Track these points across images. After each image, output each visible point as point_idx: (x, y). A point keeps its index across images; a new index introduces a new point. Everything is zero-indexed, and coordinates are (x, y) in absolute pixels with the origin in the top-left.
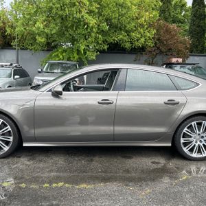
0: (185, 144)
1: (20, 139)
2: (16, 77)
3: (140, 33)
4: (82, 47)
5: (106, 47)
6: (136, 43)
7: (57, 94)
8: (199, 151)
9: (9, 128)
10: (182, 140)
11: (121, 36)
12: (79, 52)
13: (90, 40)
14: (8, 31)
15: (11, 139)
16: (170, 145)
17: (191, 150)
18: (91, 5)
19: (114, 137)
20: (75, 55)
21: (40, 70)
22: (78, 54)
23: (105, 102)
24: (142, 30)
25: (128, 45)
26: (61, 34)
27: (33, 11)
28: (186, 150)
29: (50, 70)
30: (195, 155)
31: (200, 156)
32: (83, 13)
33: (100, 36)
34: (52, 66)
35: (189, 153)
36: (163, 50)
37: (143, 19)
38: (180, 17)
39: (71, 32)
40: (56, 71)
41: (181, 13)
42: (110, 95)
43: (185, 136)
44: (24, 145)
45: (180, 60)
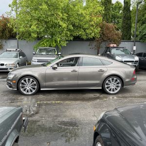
0: (107, 88)
1: (39, 87)
2: (21, 57)
3: (91, 30)
4: (59, 40)
5: (72, 39)
6: (90, 36)
7: (54, 68)
8: (113, 91)
9: (35, 83)
10: (106, 86)
11: (81, 32)
12: (56, 41)
13: (62, 34)
14: (15, 30)
15: (36, 87)
16: (101, 88)
17: (110, 90)
18: (63, 15)
19: (78, 85)
20: (54, 43)
21: (34, 53)
22: (55, 42)
23: (74, 71)
24: (92, 28)
25: (85, 37)
26: (45, 31)
27: (29, 19)
28: (108, 90)
29: (40, 52)
30: (111, 92)
31: (113, 92)
32: (59, 21)
33: (69, 33)
34: (41, 50)
35: (109, 91)
36: (105, 39)
37: (93, 22)
38: (118, 14)
39: (51, 30)
40: (43, 53)
41: (119, 12)
42: (76, 68)
43: (107, 84)
44: (41, 89)
45: (115, 45)
